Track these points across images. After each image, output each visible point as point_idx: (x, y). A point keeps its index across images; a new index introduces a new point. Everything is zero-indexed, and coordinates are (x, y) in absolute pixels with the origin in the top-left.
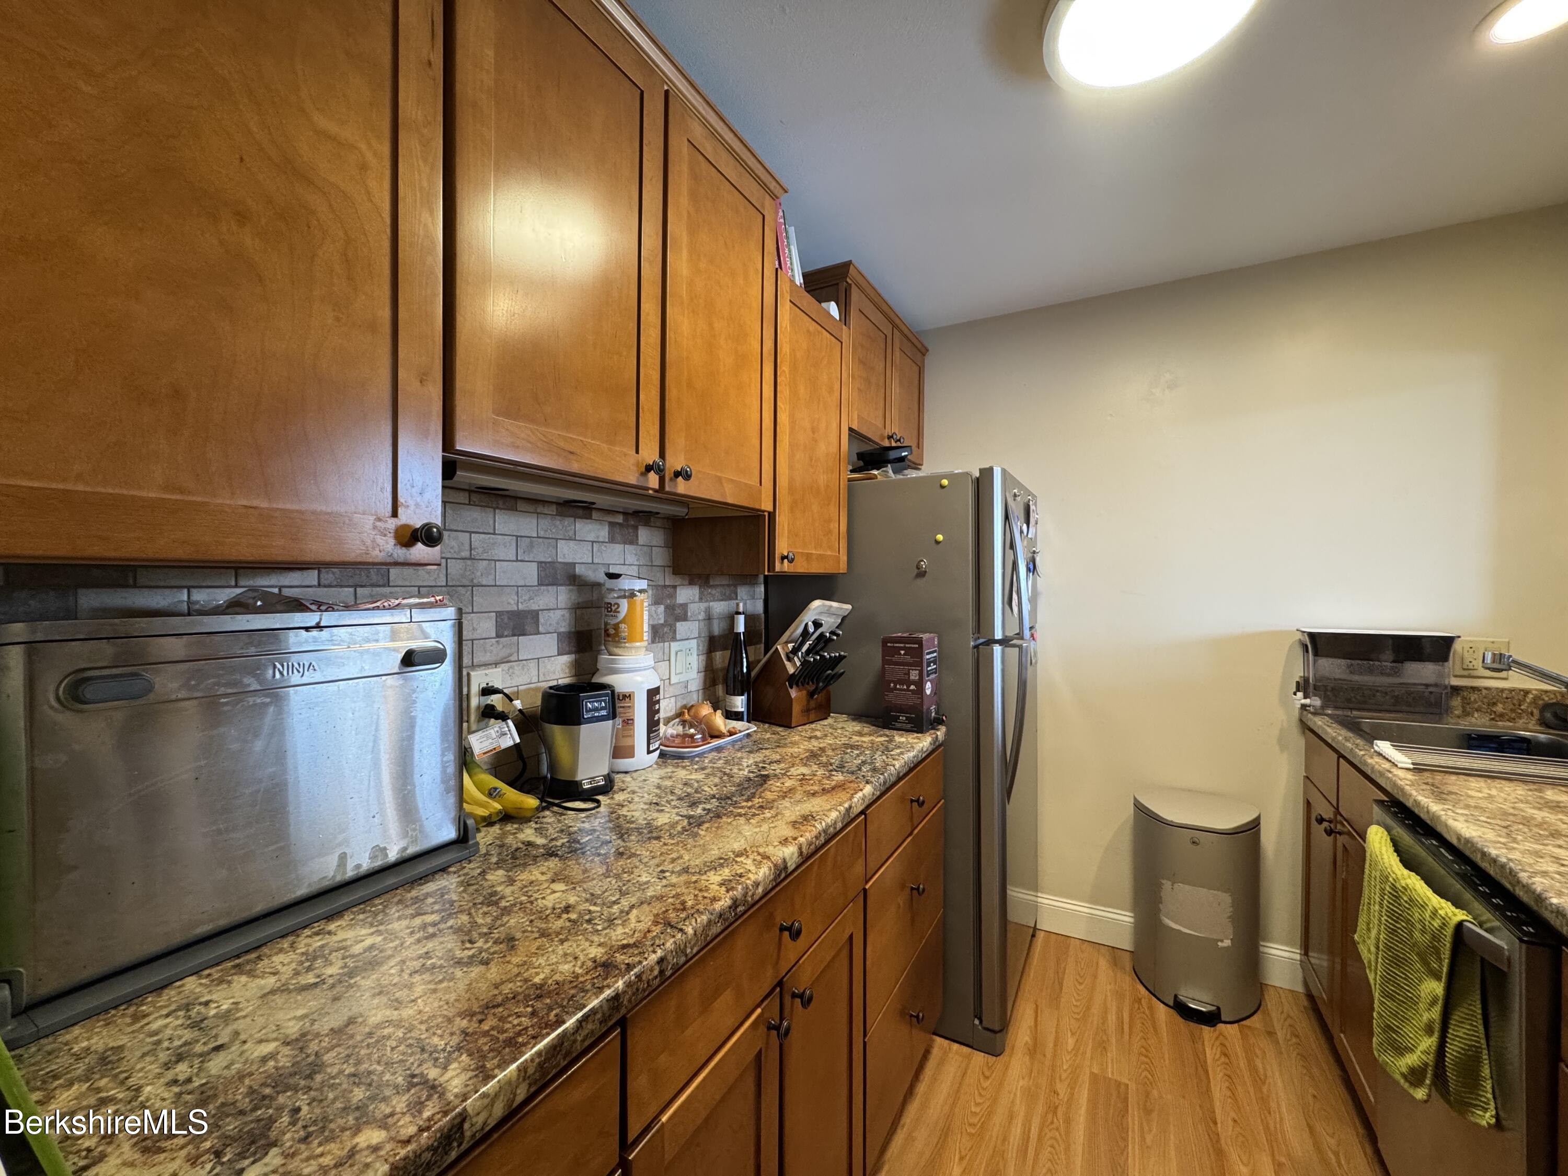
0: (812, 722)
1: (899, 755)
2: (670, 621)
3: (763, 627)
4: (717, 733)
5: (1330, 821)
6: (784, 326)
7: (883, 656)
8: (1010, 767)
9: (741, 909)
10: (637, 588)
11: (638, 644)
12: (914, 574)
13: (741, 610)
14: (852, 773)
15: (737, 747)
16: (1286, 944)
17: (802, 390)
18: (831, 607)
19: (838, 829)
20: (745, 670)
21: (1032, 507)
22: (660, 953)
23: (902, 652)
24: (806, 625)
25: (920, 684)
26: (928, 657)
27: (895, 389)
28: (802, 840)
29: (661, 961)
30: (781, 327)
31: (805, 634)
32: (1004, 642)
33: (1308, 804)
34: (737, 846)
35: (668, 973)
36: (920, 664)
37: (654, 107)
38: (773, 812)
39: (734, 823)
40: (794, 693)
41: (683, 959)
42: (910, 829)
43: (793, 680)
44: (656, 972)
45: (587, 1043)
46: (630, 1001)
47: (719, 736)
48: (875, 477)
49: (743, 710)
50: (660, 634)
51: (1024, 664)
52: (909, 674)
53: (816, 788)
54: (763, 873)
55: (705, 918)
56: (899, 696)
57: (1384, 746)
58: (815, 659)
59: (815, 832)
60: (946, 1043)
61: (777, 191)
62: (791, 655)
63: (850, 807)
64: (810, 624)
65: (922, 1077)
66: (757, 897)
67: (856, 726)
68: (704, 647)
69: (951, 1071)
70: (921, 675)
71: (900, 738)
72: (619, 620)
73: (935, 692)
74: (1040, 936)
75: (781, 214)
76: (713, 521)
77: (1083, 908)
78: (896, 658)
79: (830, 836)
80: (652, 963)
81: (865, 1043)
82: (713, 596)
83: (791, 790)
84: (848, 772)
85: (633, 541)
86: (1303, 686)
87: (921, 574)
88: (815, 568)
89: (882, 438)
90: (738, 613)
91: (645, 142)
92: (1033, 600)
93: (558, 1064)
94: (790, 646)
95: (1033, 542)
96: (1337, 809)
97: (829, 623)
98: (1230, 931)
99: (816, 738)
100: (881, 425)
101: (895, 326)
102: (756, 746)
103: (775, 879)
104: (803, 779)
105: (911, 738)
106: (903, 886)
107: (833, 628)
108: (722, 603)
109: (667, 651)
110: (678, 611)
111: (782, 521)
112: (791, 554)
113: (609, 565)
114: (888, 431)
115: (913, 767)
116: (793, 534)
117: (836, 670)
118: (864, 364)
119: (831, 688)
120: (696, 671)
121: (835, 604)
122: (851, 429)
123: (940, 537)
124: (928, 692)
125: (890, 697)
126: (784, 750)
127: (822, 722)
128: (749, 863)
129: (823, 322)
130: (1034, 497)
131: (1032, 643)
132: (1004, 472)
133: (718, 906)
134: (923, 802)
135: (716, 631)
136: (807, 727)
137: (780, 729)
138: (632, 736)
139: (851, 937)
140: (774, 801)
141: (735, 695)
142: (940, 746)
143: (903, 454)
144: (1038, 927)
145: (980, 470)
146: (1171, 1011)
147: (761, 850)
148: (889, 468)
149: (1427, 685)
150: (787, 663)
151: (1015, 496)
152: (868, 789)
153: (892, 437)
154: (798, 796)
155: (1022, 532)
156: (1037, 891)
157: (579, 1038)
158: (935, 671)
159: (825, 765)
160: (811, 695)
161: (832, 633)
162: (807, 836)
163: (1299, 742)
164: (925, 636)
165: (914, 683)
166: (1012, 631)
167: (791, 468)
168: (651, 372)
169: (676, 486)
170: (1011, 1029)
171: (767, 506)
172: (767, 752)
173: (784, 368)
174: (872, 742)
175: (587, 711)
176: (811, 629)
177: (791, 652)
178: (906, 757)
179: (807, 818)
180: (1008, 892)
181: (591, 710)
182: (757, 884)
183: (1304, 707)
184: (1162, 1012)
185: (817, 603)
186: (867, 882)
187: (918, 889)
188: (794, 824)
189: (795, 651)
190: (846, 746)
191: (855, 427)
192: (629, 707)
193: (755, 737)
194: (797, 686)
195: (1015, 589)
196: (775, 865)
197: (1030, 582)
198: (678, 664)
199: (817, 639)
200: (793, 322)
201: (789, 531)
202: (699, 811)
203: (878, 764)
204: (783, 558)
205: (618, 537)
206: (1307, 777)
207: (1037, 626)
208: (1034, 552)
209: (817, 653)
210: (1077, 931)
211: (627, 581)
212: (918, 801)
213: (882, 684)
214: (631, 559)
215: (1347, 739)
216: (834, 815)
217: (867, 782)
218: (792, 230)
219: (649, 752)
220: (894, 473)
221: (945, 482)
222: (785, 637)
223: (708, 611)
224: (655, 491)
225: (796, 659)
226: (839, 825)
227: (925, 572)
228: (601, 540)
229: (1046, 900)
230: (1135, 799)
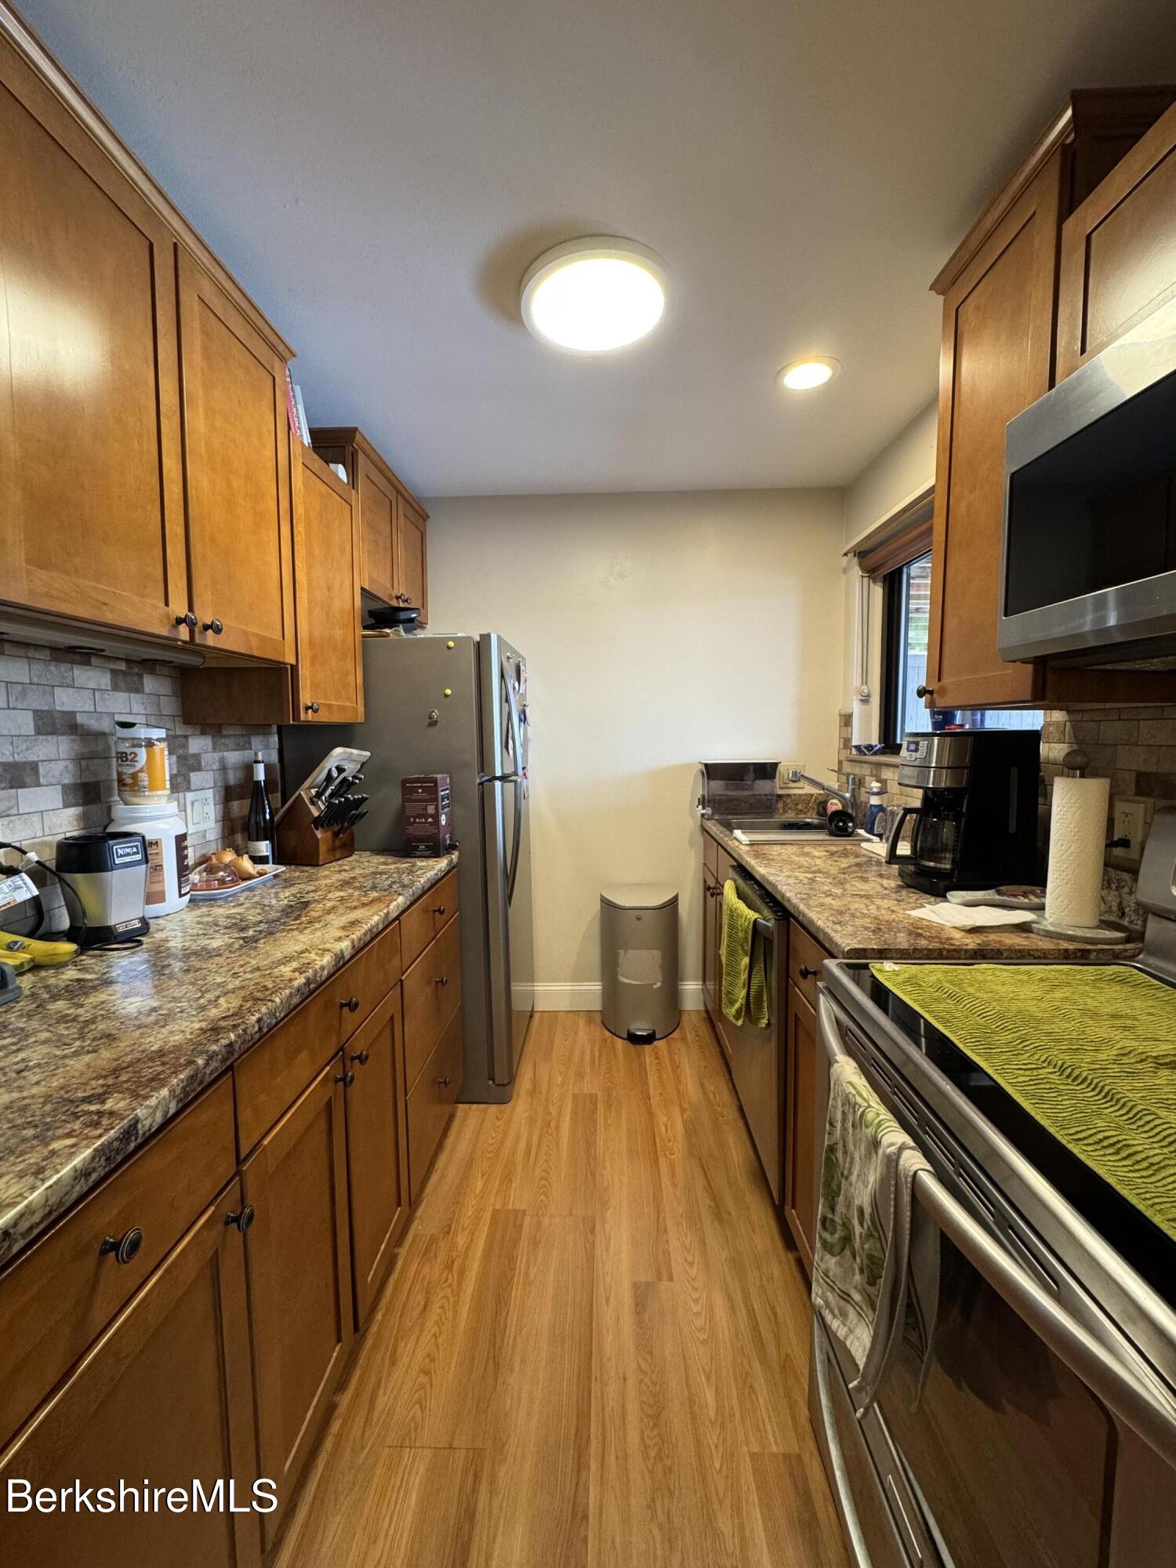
0: (338, 860)
1: (422, 874)
2: (184, 771)
3: (279, 776)
4: (246, 876)
5: (714, 888)
6: (298, 487)
7: (403, 795)
8: (510, 878)
9: (312, 986)
10: (155, 738)
11: (159, 793)
12: (427, 723)
13: (260, 758)
14: (385, 890)
15: (268, 885)
16: (694, 981)
17: (317, 551)
18: (352, 753)
19: (380, 929)
20: (268, 817)
21: (522, 668)
22: (257, 1016)
23: (420, 791)
24: (330, 771)
25: (436, 817)
26: (442, 793)
27: (400, 552)
28: (353, 936)
29: (259, 1020)
30: (295, 489)
31: (329, 778)
32: (504, 778)
33: (705, 881)
34: (298, 948)
35: (265, 1030)
36: (436, 800)
37: (163, 260)
38: (322, 924)
39: (289, 935)
40: (319, 834)
41: (274, 1021)
42: (433, 935)
43: (318, 822)
44: (256, 1029)
45: (213, 1077)
46: (240, 1048)
47: (250, 877)
48: (387, 635)
49: (268, 854)
50: (180, 784)
51: (519, 797)
52: (426, 809)
53: (356, 904)
54: (327, 960)
55: (287, 991)
56: (418, 829)
57: (738, 833)
58: (340, 802)
59: (363, 931)
60: (467, 1106)
61: (286, 354)
62: (315, 799)
63: (388, 912)
64: (334, 769)
65: (450, 1133)
66: (323, 978)
67: (382, 859)
68: (220, 796)
69: (472, 1123)
70: (437, 809)
71: (420, 863)
72: (137, 769)
73: (448, 823)
74: (537, 1016)
75: (287, 373)
76: (229, 672)
77: (567, 987)
78: (414, 796)
79: (374, 935)
80: (253, 1022)
81: (406, 1101)
82: (227, 746)
83: (333, 908)
84: (381, 890)
85: (138, 690)
86: (703, 802)
87: (433, 723)
88: (337, 718)
89: (391, 598)
90: (257, 762)
91: (157, 296)
92: (525, 745)
93: (195, 1089)
94: (313, 791)
95: (523, 697)
96: (717, 879)
97: (351, 769)
98: (660, 977)
99: (345, 870)
100: (389, 585)
101: (398, 492)
102: (288, 883)
103: (336, 965)
104: (342, 899)
105: (431, 862)
106: (429, 982)
107: (354, 774)
108: (236, 753)
109: (182, 801)
110: (191, 761)
111: (305, 673)
112: (315, 705)
113: (114, 714)
114: (396, 592)
115: (435, 883)
116: (315, 687)
117: (360, 810)
118: (373, 527)
119: (353, 828)
120: (213, 821)
121: (355, 751)
122: (363, 589)
123: (448, 692)
124: (443, 823)
125: (411, 830)
126: (317, 883)
127: (347, 859)
128: (313, 956)
129: (332, 483)
130: (524, 659)
131: (525, 780)
132: (499, 637)
133: (296, 984)
134: (444, 911)
135: (233, 778)
136: (334, 864)
137: (308, 868)
138: (162, 881)
139: (392, 1018)
140: (319, 917)
141: (257, 840)
142: (454, 867)
143: (413, 616)
144: (535, 1009)
145: (481, 636)
146: (626, 1041)
147: (321, 947)
148: (401, 628)
149: (766, 795)
150: (312, 807)
151: (508, 658)
152: (401, 899)
153: (400, 597)
154: (341, 910)
155: (514, 688)
156: (533, 982)
157: (208, 1072)
158: (448, 806)
159: (360, 888)
160: (336, 835)
161: (355, 777)
162: (357, 934)
163: (699, 839)
164: (439, 776)
165: (431, 816)
166: (509, 770)
167: (310, 624)
168: (175, 529)
169: (205, 639)
170: (517, 1084)
171: (290, 659)
172: (301, 886)
173: (299, 528)
174: (397, 868)
175: (118, 857)
176: (335, 774)
177: (315, 796)
178: (428, 875)
179: (354, 923)
180: (512, 988)
181: (122, 856)
182: (323, 968)
183: (703, 815)
184: (620, 1043)
185: (338, 751)
186: (403, 974)
187: (442, 981)
188: (344, 928)
189: (319, 795)
190: (375, 873)
191: (366, 587)
192: (157, 853)
193: (283, 876)
194: (323, 827)
195: (510, 735)
196: (335, 955)
197: (522, 731)
198: (195, 814)
199: (340, 783)
200: (306, 484)
201: (311, 683)
202: (251, 933)
203: (406, 882)
204: (307, 708)
205: (122, 685)
206: (704, 864)
207: (528, 767)
208: (525, 705)
209: (342, 796)
210: (563, 1006)
211: (143, 730)
212: (439, 910)
213: (402, 819)
214: (137, 708)
215: (721, 832)
216: (376, 918)
217: (400, 895)
218: (298, 389)
219: (181, 895)
220: (406, 632)
221: (451, 644)
222: (307, 783)
223: (222, 760)
224: (185, 642)
225: (320, 803)
226: (381, 927)
227: (437, 721)
228: (103, 687)
229: (540, 987)
230: (601, 895)
